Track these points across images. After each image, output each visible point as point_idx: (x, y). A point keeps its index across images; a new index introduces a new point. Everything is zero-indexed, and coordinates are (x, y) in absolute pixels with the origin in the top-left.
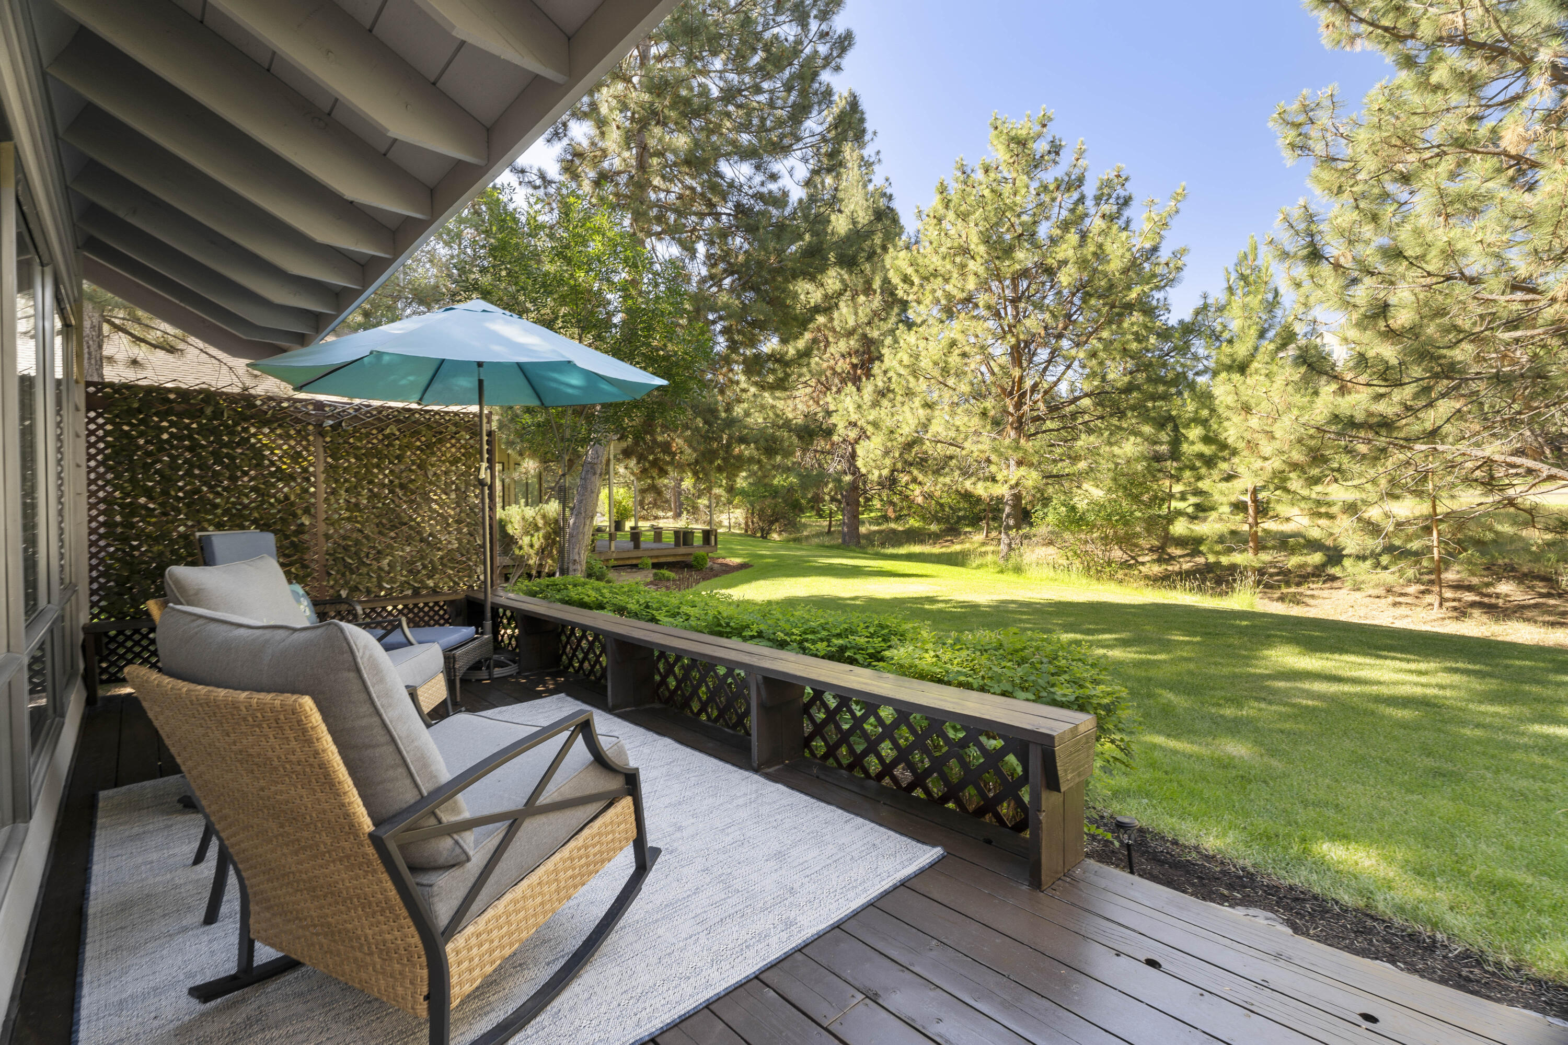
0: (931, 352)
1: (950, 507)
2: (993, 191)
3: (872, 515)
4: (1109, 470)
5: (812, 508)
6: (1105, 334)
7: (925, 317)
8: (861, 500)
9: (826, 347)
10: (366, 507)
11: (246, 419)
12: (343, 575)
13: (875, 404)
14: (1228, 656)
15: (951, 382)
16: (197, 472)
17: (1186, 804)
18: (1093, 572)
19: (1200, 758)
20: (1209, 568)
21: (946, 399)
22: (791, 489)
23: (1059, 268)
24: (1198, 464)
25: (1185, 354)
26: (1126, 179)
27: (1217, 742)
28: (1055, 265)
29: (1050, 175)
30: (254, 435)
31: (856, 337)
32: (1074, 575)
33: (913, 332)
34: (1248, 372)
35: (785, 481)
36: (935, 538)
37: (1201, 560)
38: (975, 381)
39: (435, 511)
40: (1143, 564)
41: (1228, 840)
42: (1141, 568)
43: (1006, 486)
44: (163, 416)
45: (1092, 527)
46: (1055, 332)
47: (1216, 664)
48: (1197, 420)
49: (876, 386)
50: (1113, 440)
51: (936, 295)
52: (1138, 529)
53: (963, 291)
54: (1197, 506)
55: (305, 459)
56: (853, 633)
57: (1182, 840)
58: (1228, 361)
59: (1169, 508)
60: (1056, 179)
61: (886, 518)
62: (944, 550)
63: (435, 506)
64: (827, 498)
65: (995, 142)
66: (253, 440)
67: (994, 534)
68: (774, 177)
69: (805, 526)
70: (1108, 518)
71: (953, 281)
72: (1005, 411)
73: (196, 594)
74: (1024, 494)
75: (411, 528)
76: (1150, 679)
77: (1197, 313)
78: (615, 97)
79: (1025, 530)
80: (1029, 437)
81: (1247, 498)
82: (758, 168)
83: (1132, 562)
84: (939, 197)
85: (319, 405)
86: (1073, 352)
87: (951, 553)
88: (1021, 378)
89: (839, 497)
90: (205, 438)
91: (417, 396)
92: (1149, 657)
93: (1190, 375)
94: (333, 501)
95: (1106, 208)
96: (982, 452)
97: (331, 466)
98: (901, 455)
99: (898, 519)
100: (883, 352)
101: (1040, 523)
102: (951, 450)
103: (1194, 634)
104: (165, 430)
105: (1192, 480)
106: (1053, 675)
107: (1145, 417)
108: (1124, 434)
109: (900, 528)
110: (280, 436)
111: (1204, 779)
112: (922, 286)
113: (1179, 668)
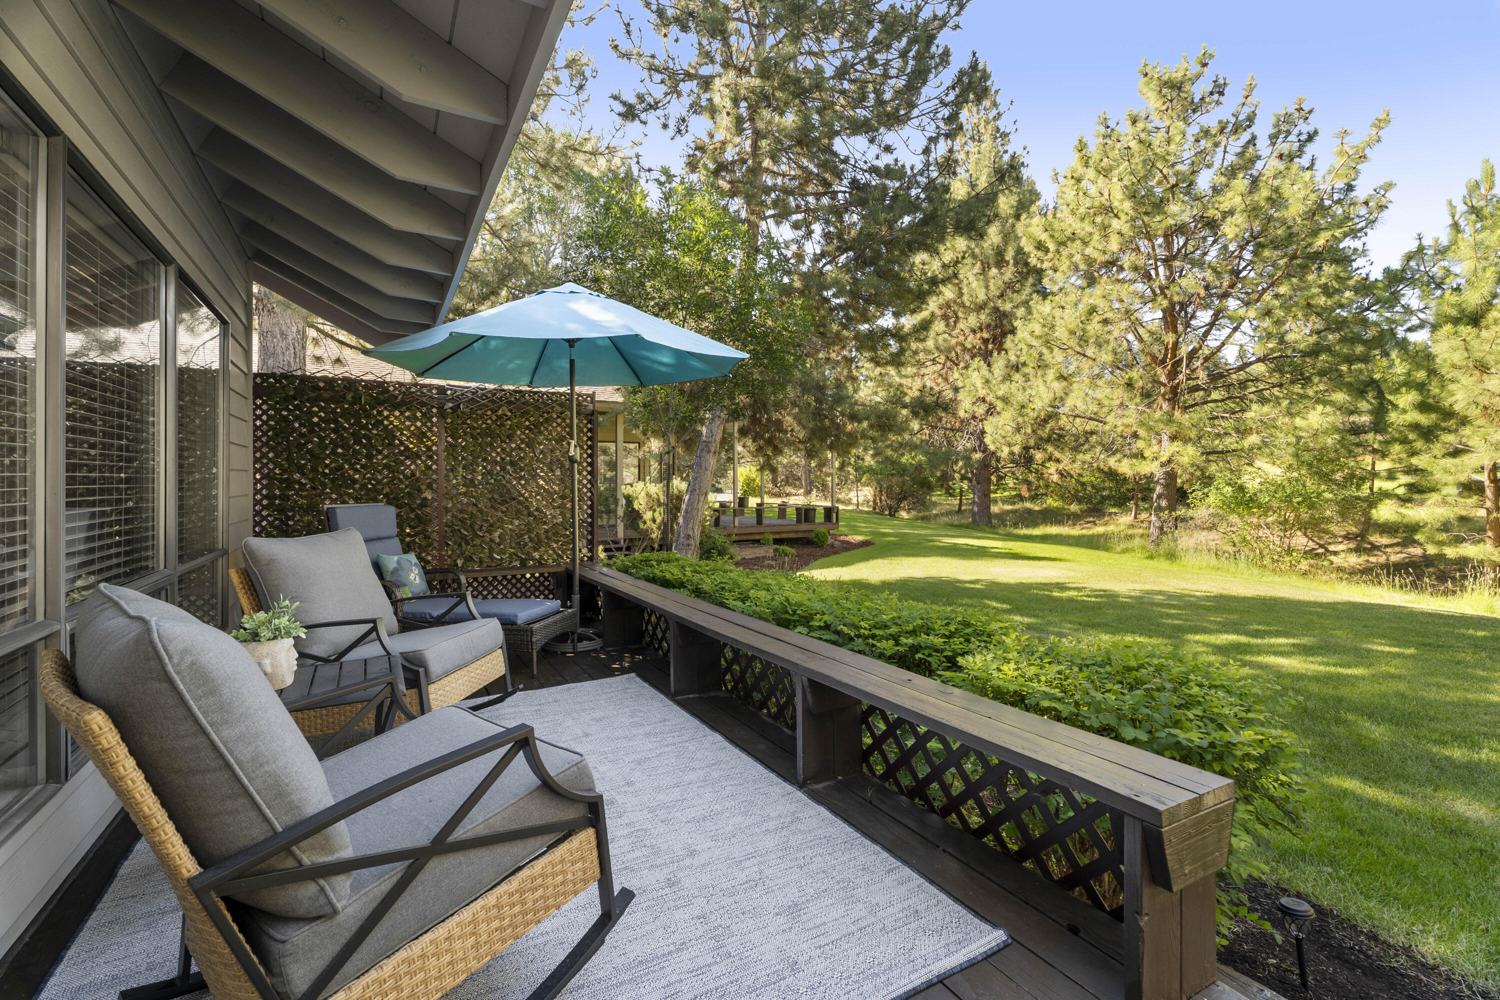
0: (1068, 319)
1: (1093, 487)
2: (1141, 142)
3: (1006, 494)
4: (1288, 444)
5: (942, 486)
6: (1283, 289)
7: (1061, 285)
8: (994, 478)
9: (955, 322)
10: (480, 483)
11: (380, 404)
12: (460, 545)
13: (1007, 378)
14: (1457, 676)
15: (1090, 351)
16: (340, 451)
17: (1390, 882)
18: (1267, 561)
19: (1413, 817)
20: (1428, 561)
21: (1086, 371)
22: (919, 467)
23: (1224, 218)
24: (1411, 436)
25: (1393, 307)
26: (1310, 112)
27: (1440, 794)
28: (1219, 216)
29: (1210, 119)
30: (387, 417)
31: (987, 311)
32: (1242, 565)
33: (1047, 302)
34: (1484, 323)
35: (913, 458)
36: (1075, 518)
37: (1417, 551)
38: (1119, 350)
39: (542, 487)
40: (1335, 553)
41: (1460, 947)
42: (1332, 558)
43: (1156, 464)
44: (315, 401)
45: (1266, 509)
46: (1220, 291)
47: (1439, 686)
48: (1409, 384)
49: (1009, 361)
50: (1293, 411)
51: (1074, 259)
52: (1328, 513)
53: (1105, 253)
54: (1411, 487)
55: (429, 439)
56: (928, 631)
57: (1383, 935)
58: (1454, 313)
59: (1371, 489)
60: (1220, 122)
61: (1021, 498)
62: (1084, 532)
63: (541, 482)
64: (957, 476)
65: (1145, 90)
66: (386, 422)
67: (1143, 516)
68: (888, 149)
69: (935, 504)
70: (1288, 499)
71: (1092, 243)
72: (1156, 382)
73: (268, 564)
74: (1180, 472)
75: (520, 502)
76: (1340, 700)
77: (1409, 257)
78: (727, 86)
79: (1181, 511)
80: (1186, 409)
81: (1484, 478)
82: (872, 141)
83: (1321, 551)
84: (1078, 155)
85: (442, 390)
86: (1242, 312)
87: (1092, 536)
88: (1176, 345)
89: (970, 475)
90: (347, 421)
91: (527, 380)
92: (1340, 670)
93: (1400, 332)
94: (452, 476)
95: (1283, 147)
96: (1127, 426)
97: (451, 445)
98: (1034, 431)
99: (1034, 498)
100: (1015, 324)
101: (1198, 503)
102: (1091, 426)
103: (1407, 645)
104: (316, 414)
105: (1404, 456)
106: (1179, 707)
107: (1338, 382)
108: (1309, 404)
109: (1037, 508)
110: (408, 418)
111: (1420, 848)
112: (1058, 251)
113: (1383, 688)
